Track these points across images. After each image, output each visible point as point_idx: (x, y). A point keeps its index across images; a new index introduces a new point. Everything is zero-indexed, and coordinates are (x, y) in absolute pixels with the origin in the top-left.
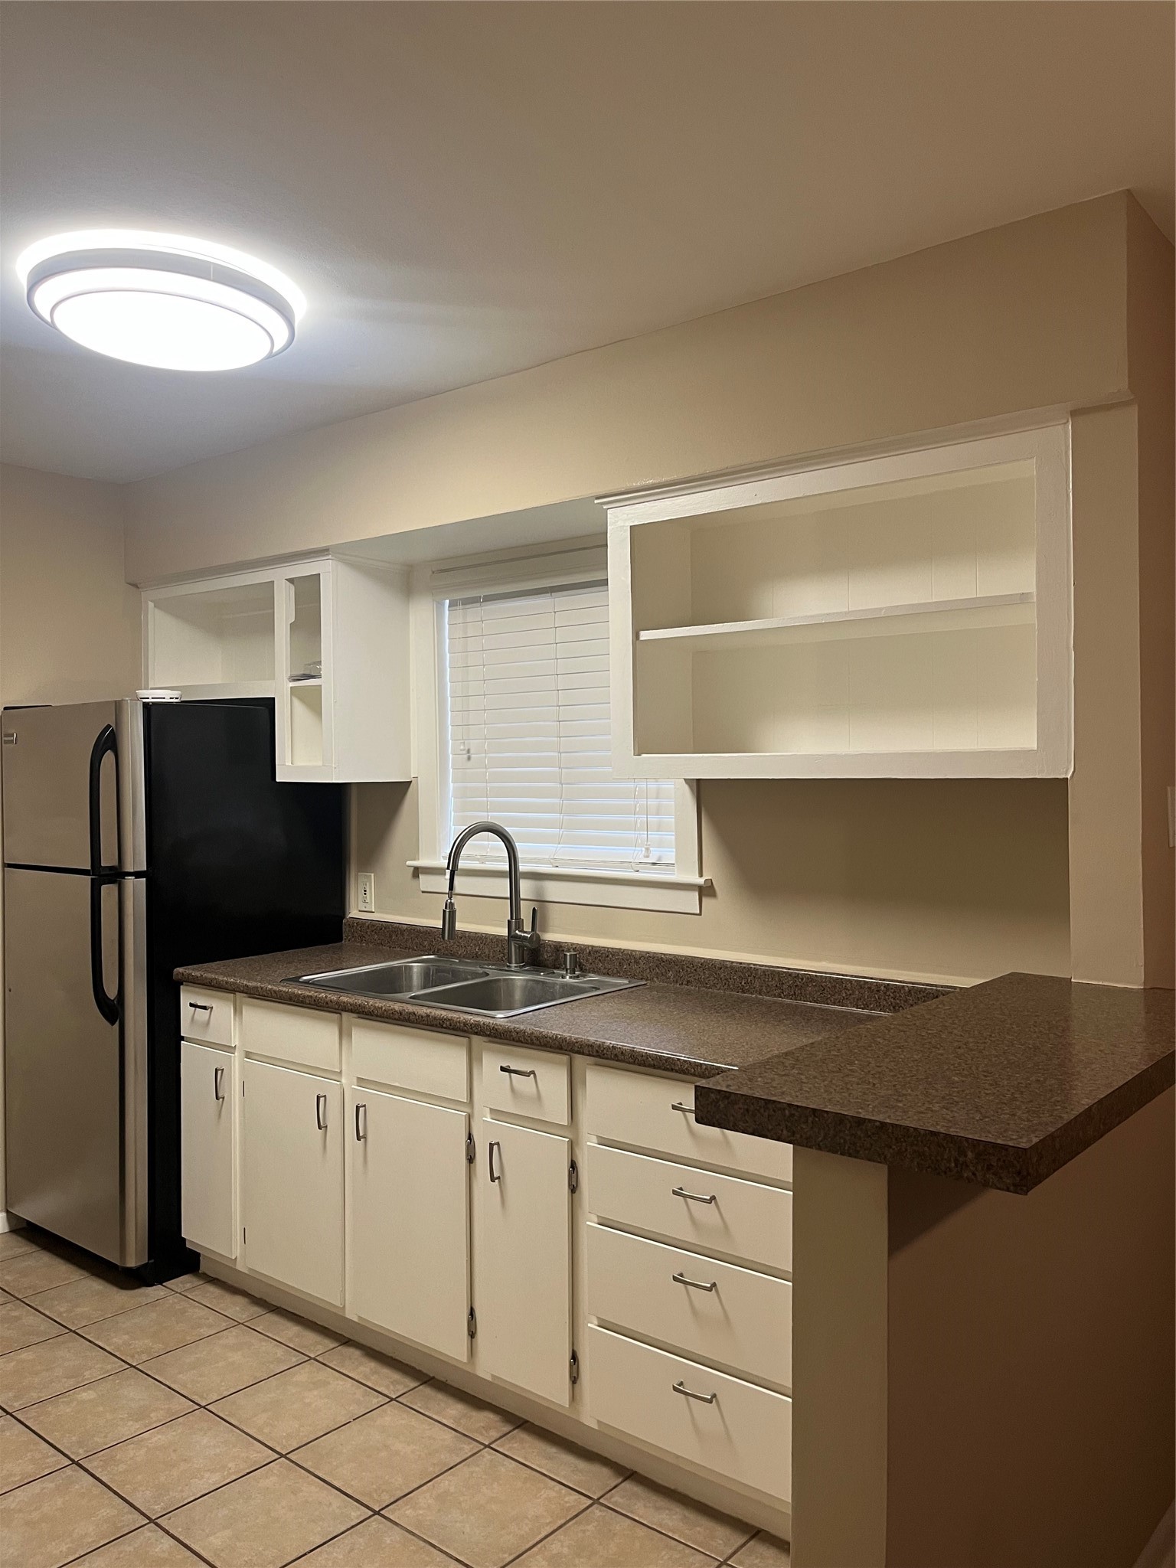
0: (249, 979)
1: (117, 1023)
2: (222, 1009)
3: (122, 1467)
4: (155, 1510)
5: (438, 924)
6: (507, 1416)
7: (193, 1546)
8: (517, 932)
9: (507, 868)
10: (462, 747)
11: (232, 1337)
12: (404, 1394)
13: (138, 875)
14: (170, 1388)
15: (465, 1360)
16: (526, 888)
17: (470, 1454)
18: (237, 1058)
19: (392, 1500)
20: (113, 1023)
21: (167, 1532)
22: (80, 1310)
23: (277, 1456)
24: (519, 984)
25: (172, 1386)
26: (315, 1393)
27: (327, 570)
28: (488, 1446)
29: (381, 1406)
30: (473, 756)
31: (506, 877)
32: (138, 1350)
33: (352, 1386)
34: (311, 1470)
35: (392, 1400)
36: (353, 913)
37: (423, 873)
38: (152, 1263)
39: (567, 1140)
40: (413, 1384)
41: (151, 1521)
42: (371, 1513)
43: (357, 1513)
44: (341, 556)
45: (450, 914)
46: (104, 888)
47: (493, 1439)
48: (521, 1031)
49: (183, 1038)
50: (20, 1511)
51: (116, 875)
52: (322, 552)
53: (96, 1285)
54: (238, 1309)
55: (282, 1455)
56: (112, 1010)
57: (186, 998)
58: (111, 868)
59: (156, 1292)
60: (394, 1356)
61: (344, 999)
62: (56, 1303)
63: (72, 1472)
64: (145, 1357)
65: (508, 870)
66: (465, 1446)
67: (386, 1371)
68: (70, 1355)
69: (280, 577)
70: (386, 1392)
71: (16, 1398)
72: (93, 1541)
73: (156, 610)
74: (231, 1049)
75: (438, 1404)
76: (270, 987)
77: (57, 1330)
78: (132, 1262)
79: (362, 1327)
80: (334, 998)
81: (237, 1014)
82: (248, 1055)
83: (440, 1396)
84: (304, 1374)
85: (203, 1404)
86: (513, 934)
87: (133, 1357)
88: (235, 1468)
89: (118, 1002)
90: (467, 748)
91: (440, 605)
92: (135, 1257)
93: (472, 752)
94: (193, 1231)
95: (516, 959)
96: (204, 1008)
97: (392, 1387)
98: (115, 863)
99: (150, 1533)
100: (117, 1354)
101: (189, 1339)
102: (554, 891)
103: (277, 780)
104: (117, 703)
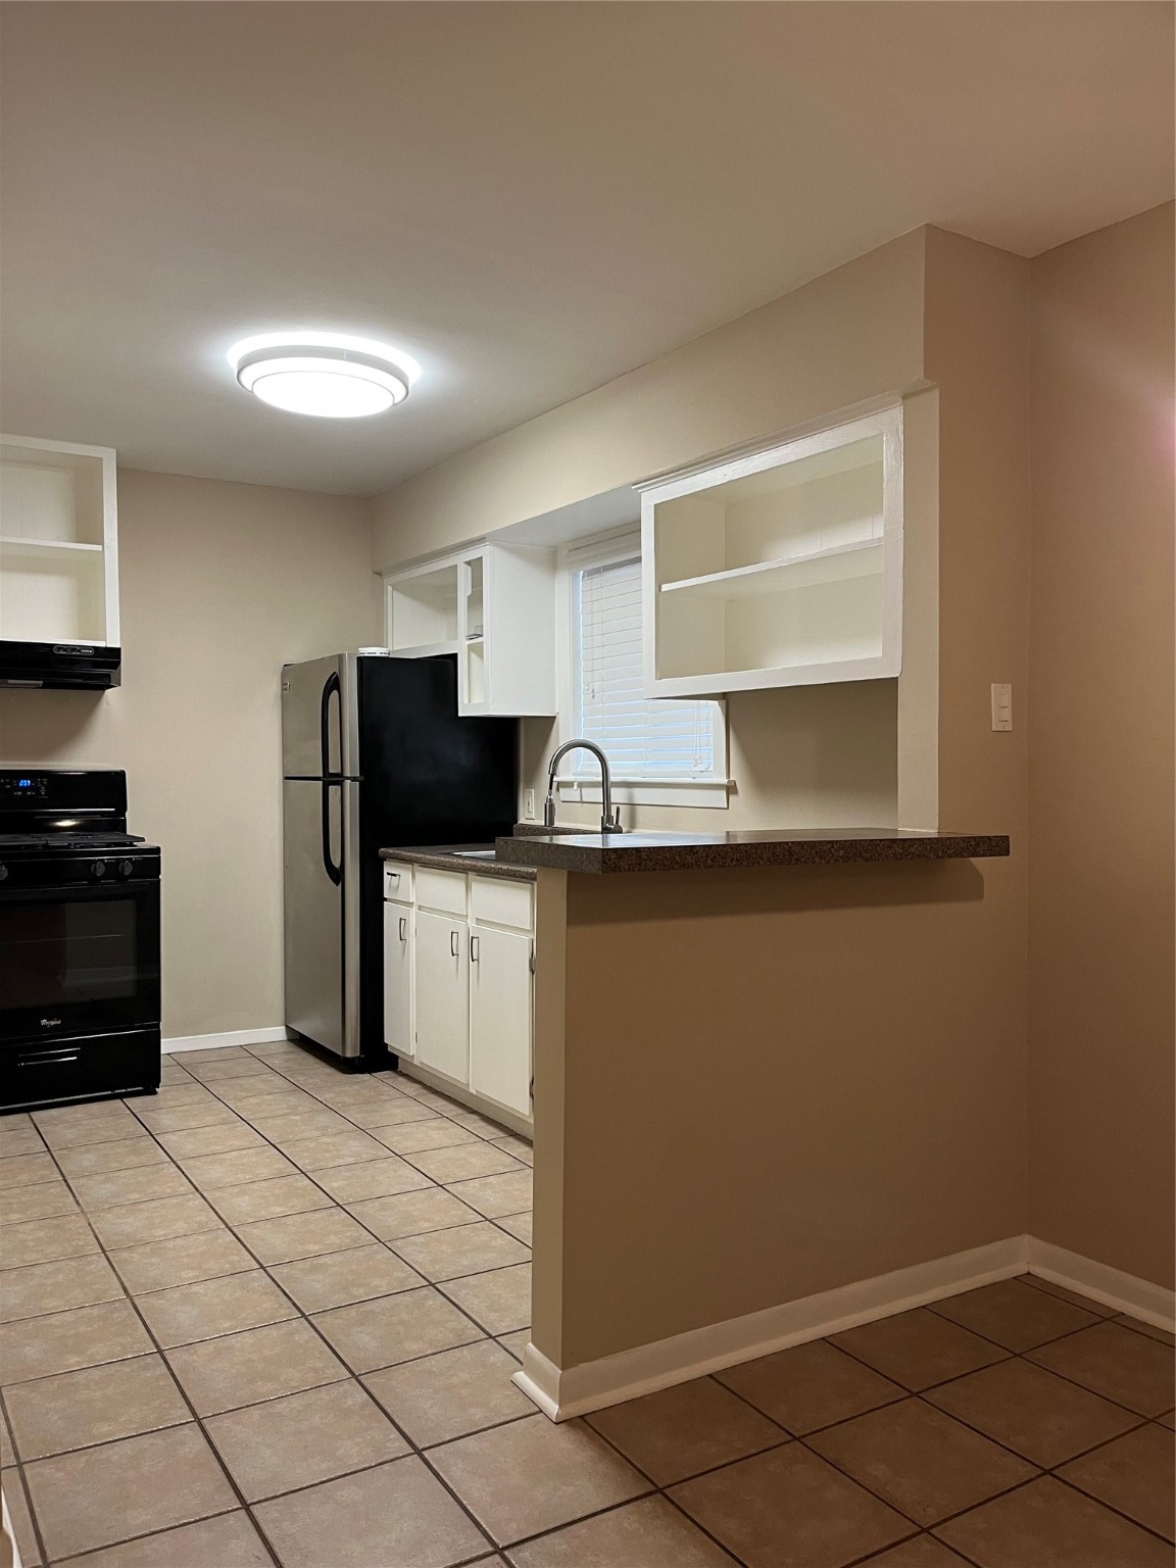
1: (340, 884)
2: (405, 876)
8: (608, 825)
10: (589, 688)
11: (400, 1101)
12: (494, 1138)
13: (354, 779)
14: (347, 1119)
15: (527, 1114)
16: (617, 795)
17: (513, 1170)
18: (415, 908)
19: (454, 1182)
20: (337, 885)
22: (312, 1080)
23: (395, 1155)
25: (349, 1119)
26: (436, 1132)
27: (485, 552)
29: (475, 1143)
30: (595, 695)
31: (600, 787)
32: (337, 1101)
33: (463, 1131)
34: (411, 1163)
35: (484, 1140)
36: (522, 820)
37: (561, 787)
38: (362, 1059)
40: (502, 1135)
41: (302, 1172)
42: (436, 1185)
43: (427, 1185)
44: (494, 543)
45: (549, 810)
46: (332, 789)
49: (386, 899)
51: (339, 779)
52: (481, 540)
55: (398, 1156)
56: (337, 875)
57: (386, 869)
58: (336, 774)
62: (299, 1075)
64: (340, 1105)
65: (602, 780)
68: (294, 1099)
69: (460, 560)
71: (251, 1115)
73: (395, 592)
74: (409, 904)
75: (513, 1146)
76: (429, 857)
77: (292, 1088)
78: (349, 1055)
79: (478, 1098)
80: (461, 861)
81: (415, 881)
82: (420, 908)
84: (434, 1123)
85: (363, 1129)
86: (604, 826)
87: (332, 1104)
89: (341, 870)
90: (592, 689)
91: (576, 576)
92: (352, 1051)
94: (391, 1038)
96: (394, 875)
98: (339, 771)
100: (323, 1102)
101: (374, 1100)
102: (640, 796)
103: (460, 715)
104: (341, 657)
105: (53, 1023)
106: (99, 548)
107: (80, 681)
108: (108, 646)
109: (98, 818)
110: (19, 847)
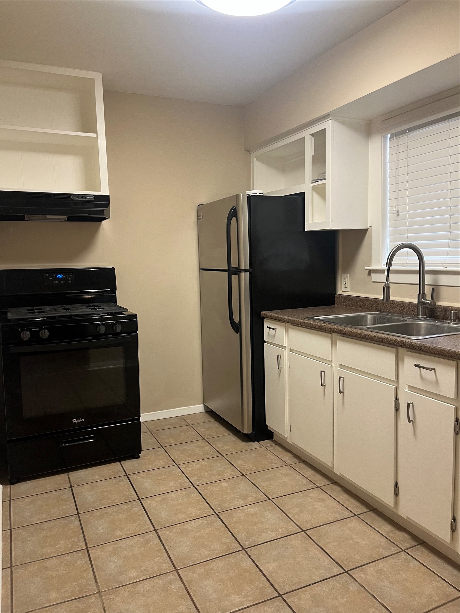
0: (291, 317)
1: (239, 332)
2: (280, 330)
3: (234, 520)
4: (246, 544)
5: (381, 297)
6: (415, 537)
7: (260, 566)
8: (423, 300)
9: (418, 268)
10: (394, 209)
11: (284, 470)
12: (361, 514)
13: (246, 271)
14: (257, 487)
15: (393, 506)
16: (428, 279)
17: (394, 552)
18: (286, 351)
19: (354, 567)
20: (237, 333)
21: (250, 557)
22: (226, 447)
23: (301, 530)
24: (423, 326)
25: (258, 487)
26: (320, 503)
27: (329, 125)
28: (404, 551)
29: (350, 517)
30: (400, 214)
31: (418, 273)
32: (246, 468)
33: (337, 504)
34: (316, 541)
35: (355, 515)
36: (340, 292)
37: (373, 273)
38: (254, 433)
39: (454, 406)
40: (366, 510)
41: (243, 549)
42: (343, 571)
43: (337, 570)
44: (336, 117)
45: (387, 290)
46: (233, 277)
47: (407, 547)
48: (427, 346)
49: (265, 342)
50: (192, 531)
51: (237, 271)
52: (326, 117)
53: (233, 438)
54: (288, 458)
55: (303, 531)
56: (237, 328)
57: (266, 325)
58: (236, 268)
59: (256, 445)
60: (357, 494)
61: (333, 327)
62: (218, 443)
63: (214, 517)
64: (249, 472)
65: (419, 269)
66: (392, 548)
67: (353, 500)
68: (220, 465)
69: (307, 134)
70: (353, 511)
71: (198, 480)
72: (218, 553)
73: (257, 161)
74: (284, 347)
75: (378, 523)
76: (300, 320)
77: (217, 454)
78: (246, 432)
79: (340, 477)
80: (329, 326)
81: (287, 333)
82: (291, 350)
83: (379, 519)
84: (315, 494)
85: (271, 498)
86: (420, 301)
87: (244, 471)
88: (282, 531)
89: (239, 324)
90: (397, 210)
91: (385, 138)
92: (247, 429)
93: (400, 211)
94: (271, 422)
95: (422, 314)
96: (273, 329)
97: (355, 509)
98: (237, 266)
99: (242, 555)
100: (238, 468)
101: (267, 467)
102: (444, 280)
103: (306, 230)
104: (237, 197)
105: (79, 421)
106: (94, 135)
107: (87, 215)
108: (102, 194)
109: (101, 294)
110: (55, 317)
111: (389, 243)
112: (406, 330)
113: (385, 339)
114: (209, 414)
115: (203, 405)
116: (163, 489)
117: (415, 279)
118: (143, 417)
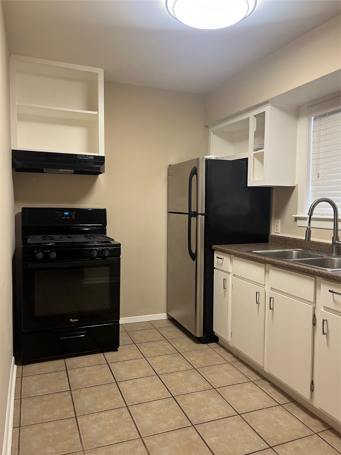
0: (235, 250)
1: (195, 261)
2: (226, 260)
3: (186, 403)
4: (195, 422)
5: (304, 238)
6: (325, 424)
7: (205, 439)
8: (336, 241)
9: (333, 217)
10: (316, 172)
11: (226, 366)
12: (284, 404)
13: (202, 214)
14: (205, 379)
15: (309, 399)
17: (309, 435)
18: (231, 276)
19: (277, 444)
20: (194, 261)
21: (197, 431)
22: (182, 347)
23: (237, 414)
24: (336, 261)
25: (206, 378)
26: (252, 394)
27: (268, 110)
28: (316, 434)
29: (276, 406)
30: (320, 176)
31: (332, 221)
32: (197, 363)
33: (265, 395)
34: (248, 423)
35: (280, 405)
36: (273, 233)
37: (299, 220)
38: (204, 337)
40: (288, 401)
41: (193, 425)
42: (269, 447)
43: (264, 445)
44: (273, 103)
45: (308, 233)
46: (192, 218)
47: (319, 431)
48: (339, 277)
49: (215, 268)
50: (154, 409)
51: (196, 214)
52: (266, 103)
53: (188, 340)
54: (229, 357)
55: (239, 414)
56: (194, 257)
57: (216, 255)
58: (195, 212)
59: (205, 346)
60: (281, 389)
61: (267, 259)
62: (176, 343)
63: (171, 399)
64: (199, 366)
65: (333, 218)
66: (307, 431)
67: (278, 393)
68: (177, 360)
69: (251, 116)
70: (278, 401)
71: (160, 370)
72: (174, 427)
73: (213, 134)
74: (229, 273)
75: (297, 412)
76: (242, 253)
77: (175, 351)
78: (198, 336)
79: (269, 375)
80: (263, 258)
81: (231, 262)
82: (234, 275)
83: (298, 409)
84: (249, 386)
85: (215, 387)
86: (334, 242)
87: (195, 365)
88: (222, 414)
89: (195, 254)
90: (318, 173)
91: (310, 119)
92: (199, 334)
93: (320, 174)
94: (217, 329)
95: (335, 252)
96: (221, 259)
97: (280, 400)
98: (196, 210)
99: (191, 429)
100: (191, 363)
101: (213, 364)
103: (248, 186)
104: (198, 160)
105: (75, 321)
106: (96, 113)
107: (88, 170)
108: (100, 155)
109: (95, 228)
110: (61, 243)
111: (311, 198)
112: (323, 263)
113: (306, 269)
114: (170, 321)
115: (166, 314)
116: (134, 375)
117: (331, 225)
118: (122, 321)
